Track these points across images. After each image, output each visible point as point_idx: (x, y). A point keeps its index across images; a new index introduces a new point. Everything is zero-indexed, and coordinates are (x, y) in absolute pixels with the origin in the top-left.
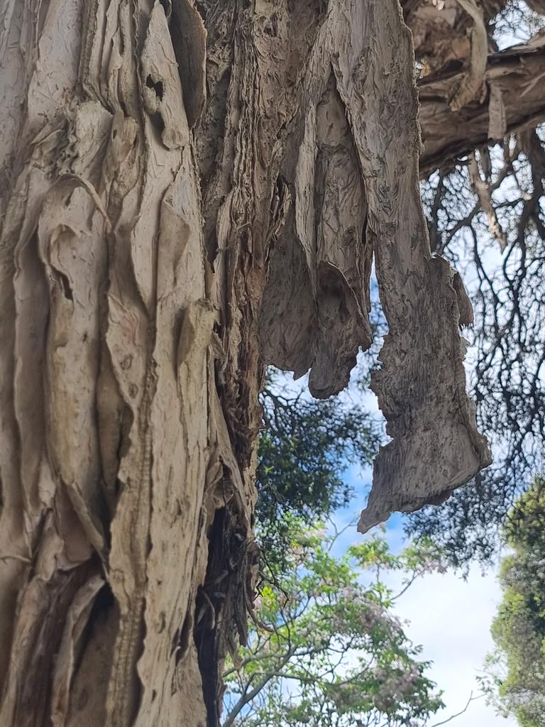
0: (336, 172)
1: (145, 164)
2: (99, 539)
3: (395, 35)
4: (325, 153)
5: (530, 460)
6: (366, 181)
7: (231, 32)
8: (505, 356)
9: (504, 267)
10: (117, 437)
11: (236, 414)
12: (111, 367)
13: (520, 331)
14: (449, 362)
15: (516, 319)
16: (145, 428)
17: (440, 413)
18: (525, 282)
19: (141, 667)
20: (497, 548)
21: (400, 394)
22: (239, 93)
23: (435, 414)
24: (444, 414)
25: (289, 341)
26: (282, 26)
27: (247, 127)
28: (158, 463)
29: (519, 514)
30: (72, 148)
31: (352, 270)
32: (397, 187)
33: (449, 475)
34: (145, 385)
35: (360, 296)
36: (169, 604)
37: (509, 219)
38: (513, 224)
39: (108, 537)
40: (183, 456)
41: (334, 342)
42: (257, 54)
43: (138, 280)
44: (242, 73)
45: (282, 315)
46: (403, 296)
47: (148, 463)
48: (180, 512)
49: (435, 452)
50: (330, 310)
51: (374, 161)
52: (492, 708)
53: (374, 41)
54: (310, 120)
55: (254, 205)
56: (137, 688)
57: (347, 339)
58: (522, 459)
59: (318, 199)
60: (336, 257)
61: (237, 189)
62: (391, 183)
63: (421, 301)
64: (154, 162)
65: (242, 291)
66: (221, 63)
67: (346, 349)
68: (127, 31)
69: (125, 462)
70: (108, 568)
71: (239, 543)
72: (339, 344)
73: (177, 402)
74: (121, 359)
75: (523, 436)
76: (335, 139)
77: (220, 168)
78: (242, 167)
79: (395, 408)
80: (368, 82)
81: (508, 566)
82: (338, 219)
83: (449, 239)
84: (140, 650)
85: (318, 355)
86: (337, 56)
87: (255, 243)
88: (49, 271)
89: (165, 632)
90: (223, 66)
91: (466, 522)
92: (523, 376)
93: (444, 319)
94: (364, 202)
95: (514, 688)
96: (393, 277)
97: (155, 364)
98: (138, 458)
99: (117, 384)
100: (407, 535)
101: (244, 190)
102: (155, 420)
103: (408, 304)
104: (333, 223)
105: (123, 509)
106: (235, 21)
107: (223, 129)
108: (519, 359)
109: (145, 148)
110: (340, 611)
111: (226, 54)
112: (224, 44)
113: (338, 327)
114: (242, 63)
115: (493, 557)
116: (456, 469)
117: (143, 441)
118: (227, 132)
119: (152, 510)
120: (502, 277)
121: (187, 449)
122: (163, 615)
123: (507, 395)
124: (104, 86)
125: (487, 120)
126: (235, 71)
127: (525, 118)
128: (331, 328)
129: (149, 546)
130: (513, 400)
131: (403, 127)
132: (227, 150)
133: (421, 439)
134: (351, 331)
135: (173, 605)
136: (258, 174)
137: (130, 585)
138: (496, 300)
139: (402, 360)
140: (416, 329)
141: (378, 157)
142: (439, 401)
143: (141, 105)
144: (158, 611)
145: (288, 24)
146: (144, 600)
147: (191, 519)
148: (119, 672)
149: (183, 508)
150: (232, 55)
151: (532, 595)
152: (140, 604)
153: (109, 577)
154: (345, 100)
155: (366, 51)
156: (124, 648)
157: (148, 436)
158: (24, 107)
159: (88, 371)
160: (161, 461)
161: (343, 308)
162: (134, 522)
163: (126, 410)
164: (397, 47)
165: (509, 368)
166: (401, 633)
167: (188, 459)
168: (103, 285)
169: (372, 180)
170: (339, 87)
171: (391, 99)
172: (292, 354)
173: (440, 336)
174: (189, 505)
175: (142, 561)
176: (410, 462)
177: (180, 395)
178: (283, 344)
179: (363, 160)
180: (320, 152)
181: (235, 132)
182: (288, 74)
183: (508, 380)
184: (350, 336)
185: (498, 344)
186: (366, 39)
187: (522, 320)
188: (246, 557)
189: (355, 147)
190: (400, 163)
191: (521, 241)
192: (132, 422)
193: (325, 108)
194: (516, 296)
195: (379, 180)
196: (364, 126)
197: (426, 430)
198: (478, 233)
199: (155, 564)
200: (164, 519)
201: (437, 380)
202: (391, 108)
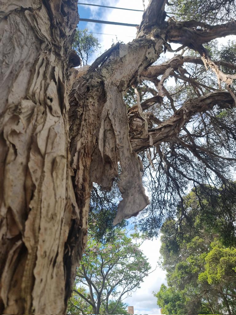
0: (109, 135)
1: (46, 118)
2: (21, 227)
3: (122, 105)
4: (106, 131)
5: (164, 214)
6: (116, 137)
7: (83, 105)
8: (158, 193)
9: (156, 176)
10: (31, 194)
11: (81, 193)
12: (30, 173)
13: (160, 189)
14: (137, 178)
15: (159, 186)
16: (40, 191)
17: (135, 191)
18: (160, 178)
19: (35, 271)
20: (159, 233)
21: (125, 187)
22: (85, 117)
23: (134, 191)
24: (137, 191)
25: (97, 176)
26: (96, 105)
27: (87, 124)
28: (44, 202)
29: (163, 226)
30: (20, 110)
31: (113, 157)
32: (123, 138)
33: (138, 207)
34: (41, 178)
35: (115, 163)
36: (48, 248)
37: (156, 167)
38: (157, 168)
39: (24, 226)
40: (54, 200)
41: (109, 174)
42: (90, 110)
43: (39, 147)
44: (86, 114)
45: (96, 169)
46: (125, 163)
47: (40, 202)
48: (53, 218)
49: (134, 202)
50: (108, 167)
51: (118, 132)
52: (161, 269)
53: (118, 107)
54: (102, 123)
55: (88, 142)
56: (33, 279)
57: (112, 174)
58: (163, 214)
59: (104, 141)
60: (109, 154)
61: (83, 138)
62: (122, 137)
63: (130, 163)
64: (49, 118)
65: (84, 162)
66: (81, 111)
67: (112, 176)
68: (43, 86)
69: (32, 202)
70: (24, 237)
71: (80, 229)
72: (110, 175)
73: (52, 184)
74: (33, 170)
75: (162, 210)
76: (108, 128)
77: (79, 133)
78: (85, 133)
79: (124, 190)
80: (116, 115)
81: (162, 237)
82: (109, 146)
83: (145, 170)
84: (35, 265)
85: (104, 178)
86: (109, 110)
87: (88, 151)
88: (8, 143)
89: (46, 258)
90: (81, 112)
91: (152, 228)
92: (162, 197)
93: (136, 167)
94: (115, 142)
95: (165, 264)
96: (123, 158)
97: (44, 172)
98: (37, 200)
99: (31, 178)
100: (140, 232)
101: (85, 138)
102: (43, 188)
103: (127, 164)
104: (108, 146)
105: (30, 217)
106: (84, 102)
107: (81, 125)
108: (160, 194)
109: (46, 115)
110: (128, 249)
111: (82, 109)
112: (82, 107)
113: (110, 171)
114: (86, 111)
115: (158, 235)
116: (140, 206)
117: (39, 195)
118: (82, 126)
119: (41, 217)
120: (156, 178)
121: (55, 198)
122: (45, 252)
123: (159, 201)
124: (34, 98)
125: (149, 142)
126: (84, 113)
127: (157, 142)
128: (108, 171)
129: (39, 229)
130: (160, 202)
131: (125, 124)
132: (81, 129)
133: (130, 198)
134: (113, 172)
135: (50, 249)
136: (89, 135)
137: (32, 242)
138: (155, 182)
139: (125, 178)
140: (129, 170)
141: (119, 131)
142: (135, 188)
143: (45, 104)
144: (43, 251)
145: (98, 104)
146: (37, 248)
147: (57, 221)
148: (27, 273)
149: (54, 217)
150: (83, 110)
151: (167, 244)
152: (35, 249)
153: (24, 240)
154: (111, 119)
155: (116, 109)
156: (29, 265)
157: (40, 194)
158: (7, 100)
159: (23, 174)
160: (45, 201)
161: (111, 167)
162: (34, 221)
163: (34, 186)
164: (122, 108)
165: (158, 195)
166: (142, 253)
167: (56, 202)
168: (29, 149)
169: (117, 136)
170: (109, 116)
171: (122, 119)
172: (98, 179)
173: (135, 171)
174: (56, 216)
175: (37, 234)
176: (128, 205)
177: (53, 182)
178: (96, 177)
179: (115, 132)
180: (105, 131)
181: (83, 125)
182: (98, 115)
183: (159, 198)
184: (113, 173)
185: (156, 191)
186: (116, 107)
187: (160, 186)
188: (82, 233)
189: (113, 129)
190: (124, 132)
191: (159, 170)
192: (35, 190)
193: (106, 121)
194: (159, 181)
195: (119, 136)
196: (115, 125)
197: (132, 196)
198: (151, 170)
199: (42, 235)
200: (46, 220)
201: (134, 182)
202: (122, 121)
